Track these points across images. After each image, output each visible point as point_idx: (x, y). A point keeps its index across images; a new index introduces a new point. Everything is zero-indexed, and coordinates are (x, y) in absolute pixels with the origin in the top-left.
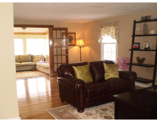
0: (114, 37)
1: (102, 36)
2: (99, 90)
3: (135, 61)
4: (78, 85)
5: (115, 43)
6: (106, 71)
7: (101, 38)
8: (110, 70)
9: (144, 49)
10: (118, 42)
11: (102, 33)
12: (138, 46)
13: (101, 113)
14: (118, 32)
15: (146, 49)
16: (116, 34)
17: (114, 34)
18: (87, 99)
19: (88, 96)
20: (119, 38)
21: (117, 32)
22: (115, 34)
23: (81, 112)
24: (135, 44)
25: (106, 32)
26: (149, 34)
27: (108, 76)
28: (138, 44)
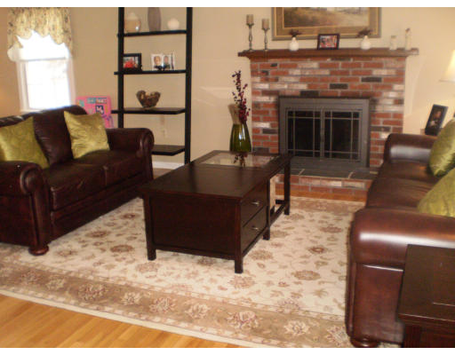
0: (59, 40)
1: (19, 38)
2: (80, 185)
3: (131, 102)
4: (28, 180)
5: (64, 58)
6: (73, 134)
7: (16, 46)
8: (85, 129)
9: (154, 69)
10: (73, 53)
11: (21, 28)
12: (137, 62)
13: (96, 244)
14: (72, 25)
15: (161, 71)
16: (66, 32)
17: (59, 30)
18: (52, 214)
19: (55, 207)
20: (74, 42)
21: (68, 26)
22: (62, 31)
23: (43, 254)
24: (129, 58)
25: (34, 26)
26: (163, 29)
27: (82, 147)
28: (137, 58)
